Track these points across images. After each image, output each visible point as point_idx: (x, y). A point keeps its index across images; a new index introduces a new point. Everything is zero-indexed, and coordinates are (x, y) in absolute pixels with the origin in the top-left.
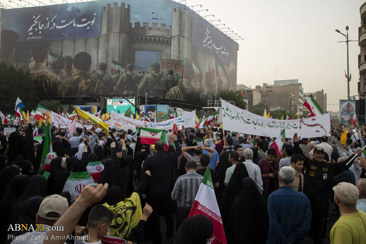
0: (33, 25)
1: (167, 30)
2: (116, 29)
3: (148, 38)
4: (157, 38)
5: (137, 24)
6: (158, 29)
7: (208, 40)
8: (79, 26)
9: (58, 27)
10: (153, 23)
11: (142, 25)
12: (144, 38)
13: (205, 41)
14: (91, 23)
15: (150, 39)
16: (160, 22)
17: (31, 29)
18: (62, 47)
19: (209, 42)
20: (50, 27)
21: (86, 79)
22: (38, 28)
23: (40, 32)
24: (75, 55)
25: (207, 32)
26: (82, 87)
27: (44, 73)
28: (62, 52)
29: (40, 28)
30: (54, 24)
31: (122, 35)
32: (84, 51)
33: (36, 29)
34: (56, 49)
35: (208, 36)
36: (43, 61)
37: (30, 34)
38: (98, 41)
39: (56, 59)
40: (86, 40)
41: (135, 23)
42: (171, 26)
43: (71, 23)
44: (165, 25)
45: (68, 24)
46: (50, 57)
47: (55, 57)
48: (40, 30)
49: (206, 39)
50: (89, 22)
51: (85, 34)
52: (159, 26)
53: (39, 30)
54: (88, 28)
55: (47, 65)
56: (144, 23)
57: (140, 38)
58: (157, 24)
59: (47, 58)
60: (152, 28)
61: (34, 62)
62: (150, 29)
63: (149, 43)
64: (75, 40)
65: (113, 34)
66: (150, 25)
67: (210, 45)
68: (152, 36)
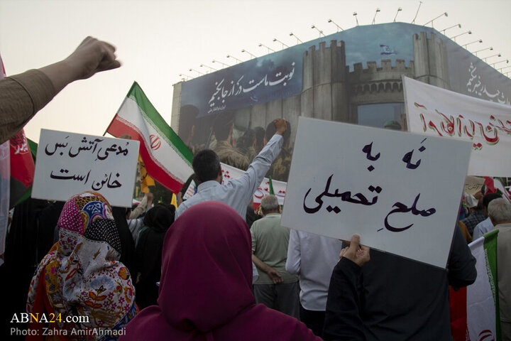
0: (215, 94)
1: (406, 68)
2: (325, 78)
3: (377, 84)
4: (392, 83)
5: (358, 66)
6: (392, 68)
7: (474, 82)
8: (272, 84)
9: (245, 91)
10: (383, 61)
11: (365, 66)
12: (370, 85)
13: (469, 84)
14: (289, 77)
15: (381, 86)
16: (393, 57)
17: (213, 98)
18: (251, 115)
19: (477, 86)
20: (235, 93)
21: (283, 159)
22: (221, 96)
23: (223, 101)
24: (268, 123)
25: (472, 70)
26: (279, 169)
27: (227, 155)
28: (250, 123)
29: (223, 96)
30: (240, 88)
31: (335, 86)
32: (280, 117)
33: (219, 98)
34: (242, 120)
35: (474, 74)
36: (226, 138)
37: (211, 105)
38: (300, 100)
39: (243, 133)
40: (283, 102)
41: (355, 65)
42: (413, 62)
43: (261, 82)
44: (404, 61)
45: (258, 84)
46: (235, 131)
47: (242, 130)
48: (224, 98)
49: (472, 80)
50: (286, 77)
51: (280, 94)
52: (394, 64)
53: (222, 99)
54: (285, 84)
55: (231, 143)
56: (368, 63)
57: (363, 85)
58: (390, 61)
59: (232, 133)
60: (382, 69)
61: (216, 140)
62: (378, 70)
63: (379, 92)
64: (267, 105)
65: (320, 87)
66: (379, 64)
67: (478, 89)
68: (384, 81)
